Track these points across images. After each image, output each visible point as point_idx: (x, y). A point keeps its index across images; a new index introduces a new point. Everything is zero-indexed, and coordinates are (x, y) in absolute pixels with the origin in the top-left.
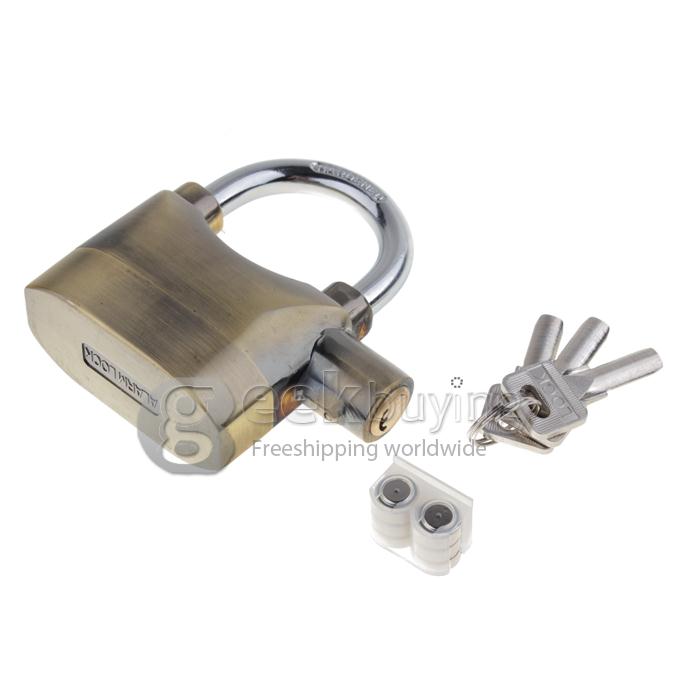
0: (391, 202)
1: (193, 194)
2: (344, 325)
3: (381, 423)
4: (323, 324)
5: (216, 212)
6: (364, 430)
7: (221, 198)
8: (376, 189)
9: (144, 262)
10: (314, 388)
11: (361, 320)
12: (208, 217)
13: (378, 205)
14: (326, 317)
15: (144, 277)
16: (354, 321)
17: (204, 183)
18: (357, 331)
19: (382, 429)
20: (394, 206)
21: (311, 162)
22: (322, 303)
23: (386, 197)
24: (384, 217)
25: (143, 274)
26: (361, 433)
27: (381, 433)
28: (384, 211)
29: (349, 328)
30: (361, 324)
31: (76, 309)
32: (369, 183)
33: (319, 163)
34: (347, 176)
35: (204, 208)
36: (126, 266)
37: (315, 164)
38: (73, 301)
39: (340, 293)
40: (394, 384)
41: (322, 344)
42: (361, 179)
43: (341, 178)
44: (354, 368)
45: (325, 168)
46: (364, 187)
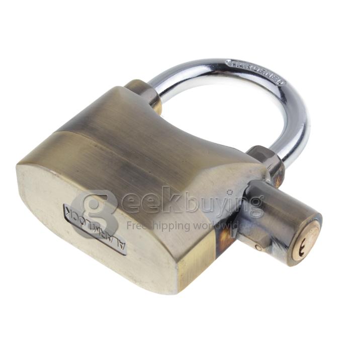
0: (289, 86)
1: (138, 87)
2: (264, 177)
3: (300, 250)
4: (248, 177)
5: (156, 100)
6: (288, 256)
7: (160, 90)
8: (277, 76)
9: (107, 138)
10: (246, 227)
11: (277, 173)
12: (151, 104)
13: (279, 88)
14: (250, 171)
15: (108, 150)
16: (272, 173)
17: (146, 80)
18: (275, 182)
19: (301, 254)
20: (291, 88)
21: (226, 60)
22: (246, 161)
23: (285, 82)
24: (285, 96)
25: (107, 147)
26: (286, 259)
27: (301, 258)
28: (285, 93)
29: (268, 180)
30: (277, 177)
31: (58, 177)
32: (272, 72)
33: (232, 60)
34: (255, 68)
35: (148, 97)
36: (94, 142)
37: (229, 61)
38: (55, 171)
39: (259, 153)
40: (309, 218)
41: (249, 193)
42: (264, 69)
43: (250, 70)
44: (277, 208)
45: (237, 63)
46: (268, 76)
